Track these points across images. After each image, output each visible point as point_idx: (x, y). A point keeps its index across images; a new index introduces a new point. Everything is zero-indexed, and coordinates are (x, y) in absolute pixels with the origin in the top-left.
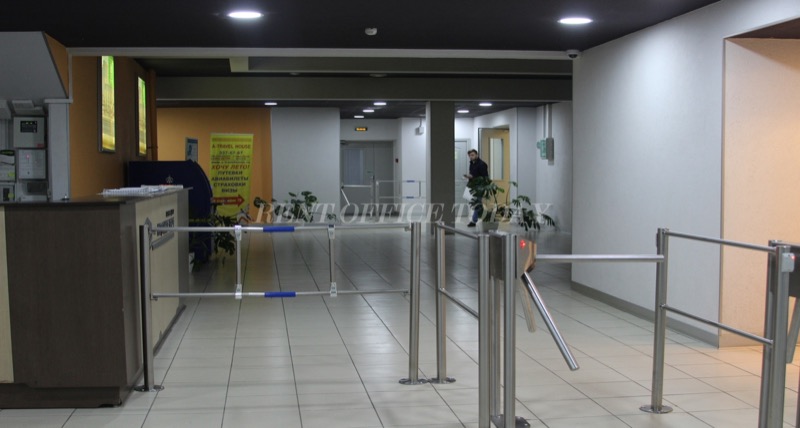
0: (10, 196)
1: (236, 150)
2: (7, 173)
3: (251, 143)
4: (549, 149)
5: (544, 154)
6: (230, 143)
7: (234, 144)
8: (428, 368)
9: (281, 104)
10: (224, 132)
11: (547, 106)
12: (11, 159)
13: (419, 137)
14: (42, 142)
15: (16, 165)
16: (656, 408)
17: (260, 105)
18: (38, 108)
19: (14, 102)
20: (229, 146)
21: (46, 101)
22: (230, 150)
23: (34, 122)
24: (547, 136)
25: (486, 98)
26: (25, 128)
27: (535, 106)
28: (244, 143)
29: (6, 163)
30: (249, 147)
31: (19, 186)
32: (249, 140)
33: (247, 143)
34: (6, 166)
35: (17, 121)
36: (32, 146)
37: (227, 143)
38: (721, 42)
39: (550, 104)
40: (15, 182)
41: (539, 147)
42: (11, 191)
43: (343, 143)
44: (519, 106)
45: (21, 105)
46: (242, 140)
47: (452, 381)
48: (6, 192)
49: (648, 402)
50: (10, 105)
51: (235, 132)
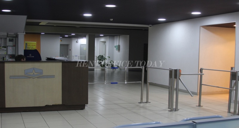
0: (5, 59)
1: (32, 46)
2: (4, 53)
3: (36, 44)
4: (119, 48)
5: (117, 49)
6: (30, 44)
7: (31, 44)
8: (145, 100)
9: (46, 34)
10: (29, 41)
11: (118, 36)
12: (5, 49)
13: (77, 43)
14: (15, 44)
15: (7, 50)
16: (199, 106)
17: (40, 34)
18: (14, 35)
19: (9, 33)
20: (30, 45)
21: (18, 33)
22: (30, 46)
23: (12, 39)
24: (118, 44)
25: (102, 34)
26: (10, 40)
27: (114, 36)
28: (34, 44)
29: (4, 50)
30: (35, 45)
31: (7, 56)
32: (35, 43)
33: (35, 44)
34: (4, 51)
35: (8, 39)
36: (12, 45)
37: (29, 44)
38: (199, 27)
39: (119, 36)
40: (6, 55)
41: (115, 47)
42: (5, 58)
43: (61, 45)
44: (109, 36)
45: (11, 34)
46: (33, 43)
47: (150, 103)
48: (3, 58)
49: (198, 105)
50: (8, 34)
51: (32, 41)
